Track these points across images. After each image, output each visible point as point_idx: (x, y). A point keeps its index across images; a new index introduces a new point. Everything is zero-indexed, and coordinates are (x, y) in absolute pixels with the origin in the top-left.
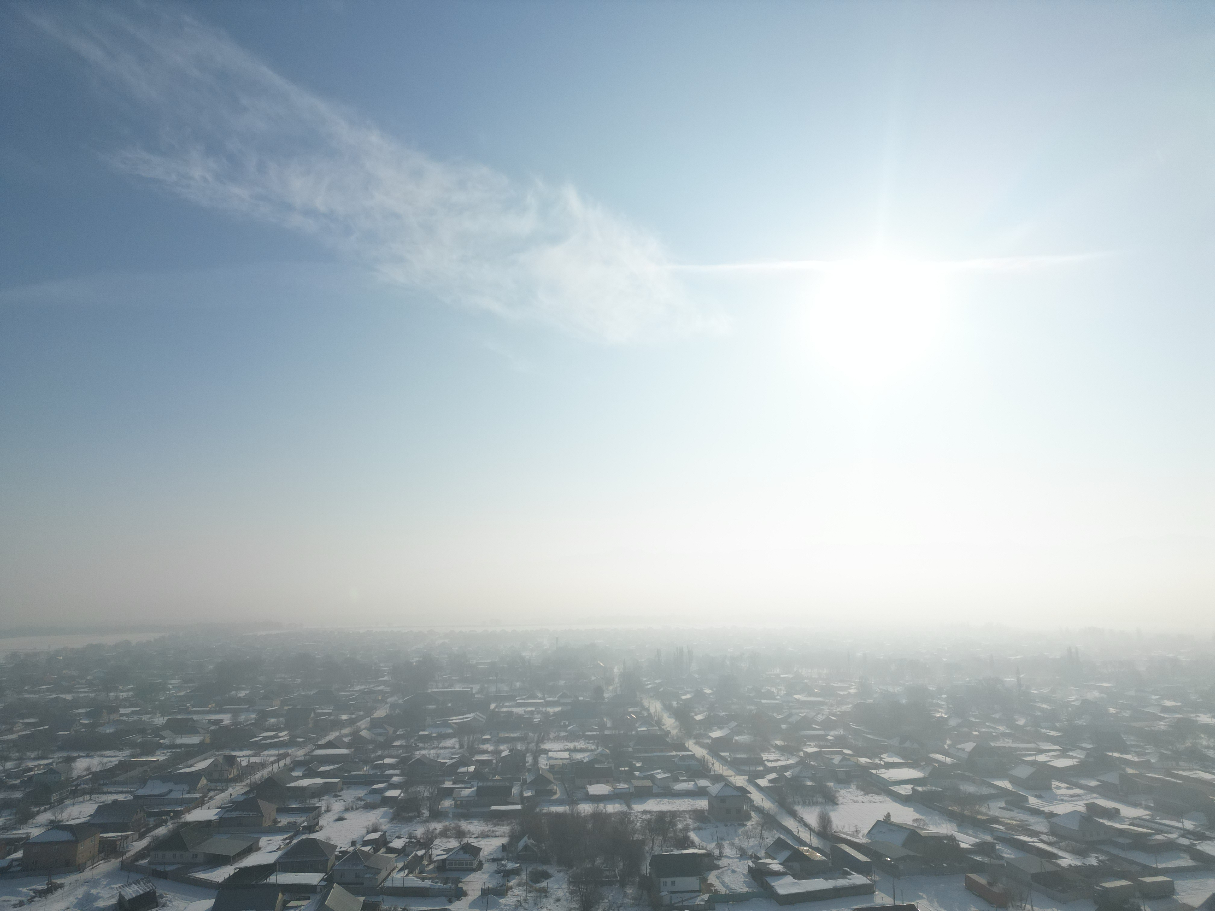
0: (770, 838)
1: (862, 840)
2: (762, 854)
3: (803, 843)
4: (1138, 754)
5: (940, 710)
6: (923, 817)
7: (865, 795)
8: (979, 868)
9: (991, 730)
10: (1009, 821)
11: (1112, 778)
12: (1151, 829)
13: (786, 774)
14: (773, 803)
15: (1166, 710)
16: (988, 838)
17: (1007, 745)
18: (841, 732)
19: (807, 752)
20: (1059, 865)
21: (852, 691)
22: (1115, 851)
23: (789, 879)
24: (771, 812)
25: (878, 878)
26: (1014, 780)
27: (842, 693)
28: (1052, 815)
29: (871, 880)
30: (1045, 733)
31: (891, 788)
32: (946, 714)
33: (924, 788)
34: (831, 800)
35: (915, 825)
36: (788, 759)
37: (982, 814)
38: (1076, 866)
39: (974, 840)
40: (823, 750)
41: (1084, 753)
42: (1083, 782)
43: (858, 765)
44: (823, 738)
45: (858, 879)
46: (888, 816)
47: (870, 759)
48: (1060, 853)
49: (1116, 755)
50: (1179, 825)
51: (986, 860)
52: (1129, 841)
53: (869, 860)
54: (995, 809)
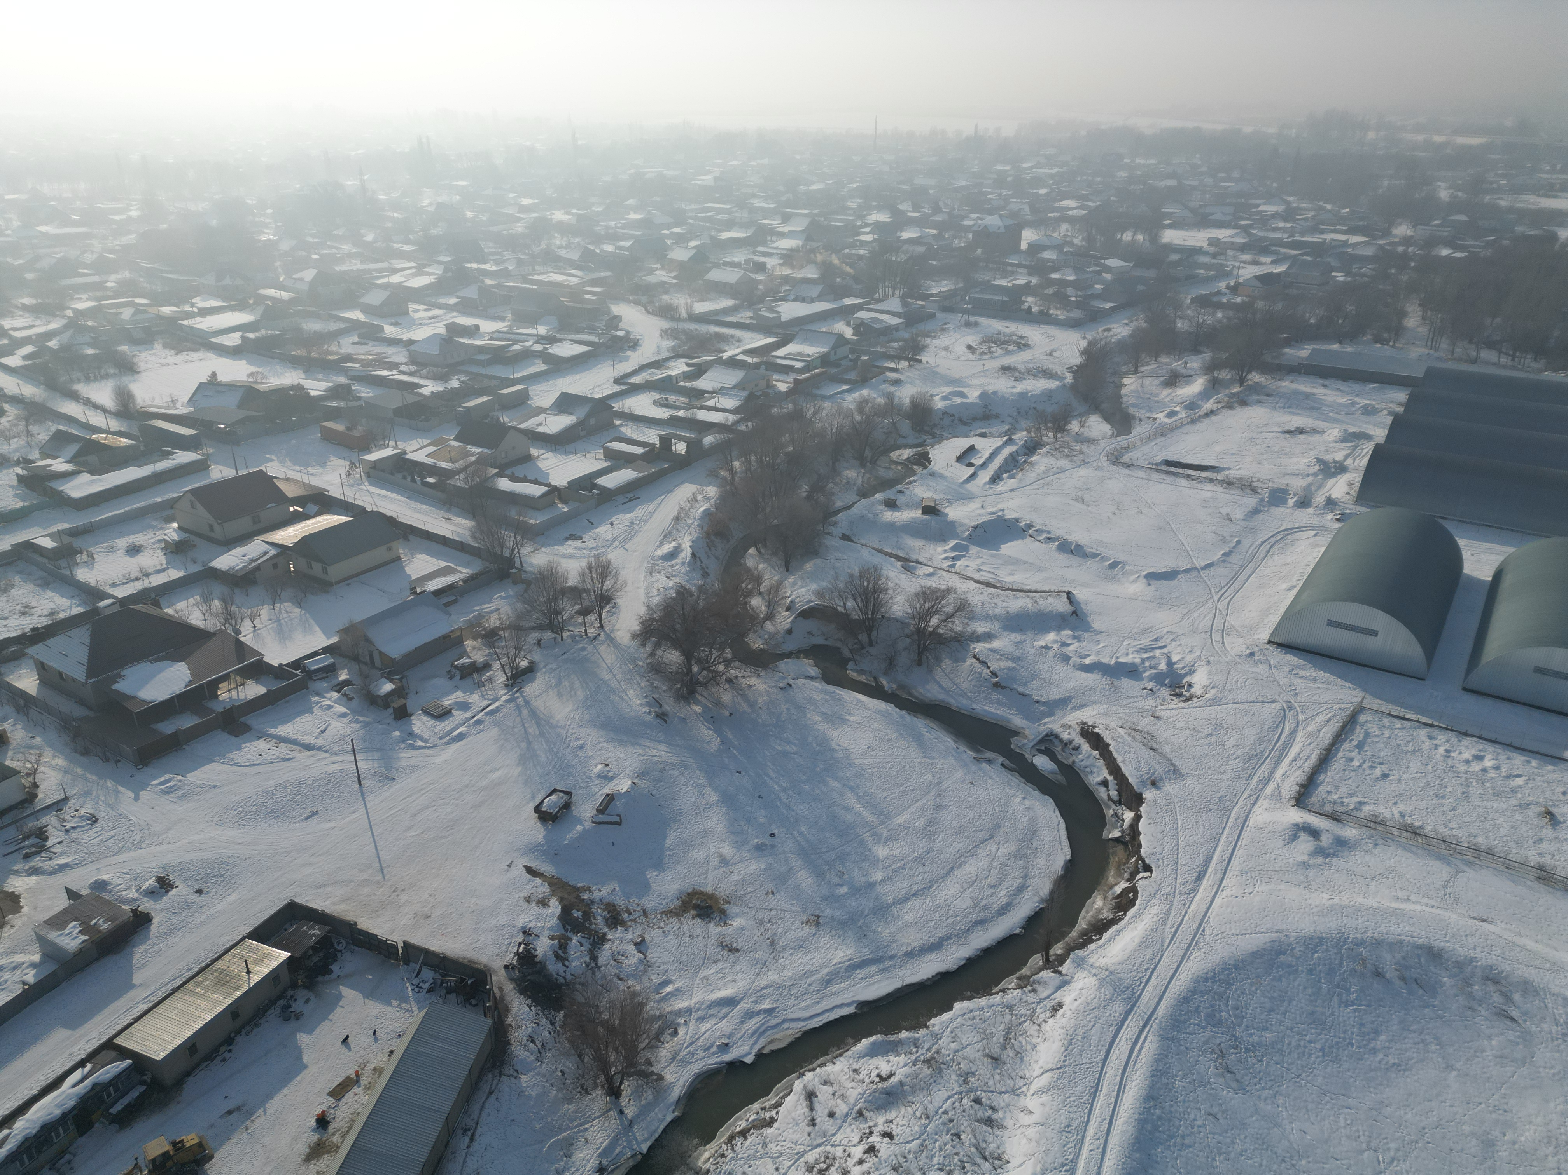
0: (43, 433)
1: (182, 410)
2: (35, 454)
3: (97, 430)
4: (497, 263)
5: (266, 231)
6: (260, 370)
7: (177, 354)
8: (334, 414)
9: (334, 251)
10: (364, 357)
11: (471, 292)
12: (509, 340)
13: (50, 344)
14: (37, 386)
15: (524, 209)
16: (342, 380)
17: (355, 268)
18: (127, 274)
19: (77, 309)
20: (421, 395)
21: (134, 213)
22: (475, 369)
23: (86, 477)
24: (37, 399)
25: (211, 451)
26: (367, 309)
27: (117, 218)
28: (411, 342)
29: (203, 454)
30: (397, 249)
31: (211, 340)
32: (274, 236)
33: (257, 334)
34: (129, 368)
35: (251, 380)
36: (48, 322)
37: (332, 353)
38: (439, 392)
39: (325, 385)
40: (103, 302)
41: (442, 267)
42: (442, 301)
43: (160, 317)
44: (100, 286)
45: (184, 457)
46: (214, 375)
47: (178, 307)
48: (422, 382)
49: (475, 266)
50: (534, 332)
51: (342, 404)
52: (488, 357)
53: (196, 432)
54: (347, 345)
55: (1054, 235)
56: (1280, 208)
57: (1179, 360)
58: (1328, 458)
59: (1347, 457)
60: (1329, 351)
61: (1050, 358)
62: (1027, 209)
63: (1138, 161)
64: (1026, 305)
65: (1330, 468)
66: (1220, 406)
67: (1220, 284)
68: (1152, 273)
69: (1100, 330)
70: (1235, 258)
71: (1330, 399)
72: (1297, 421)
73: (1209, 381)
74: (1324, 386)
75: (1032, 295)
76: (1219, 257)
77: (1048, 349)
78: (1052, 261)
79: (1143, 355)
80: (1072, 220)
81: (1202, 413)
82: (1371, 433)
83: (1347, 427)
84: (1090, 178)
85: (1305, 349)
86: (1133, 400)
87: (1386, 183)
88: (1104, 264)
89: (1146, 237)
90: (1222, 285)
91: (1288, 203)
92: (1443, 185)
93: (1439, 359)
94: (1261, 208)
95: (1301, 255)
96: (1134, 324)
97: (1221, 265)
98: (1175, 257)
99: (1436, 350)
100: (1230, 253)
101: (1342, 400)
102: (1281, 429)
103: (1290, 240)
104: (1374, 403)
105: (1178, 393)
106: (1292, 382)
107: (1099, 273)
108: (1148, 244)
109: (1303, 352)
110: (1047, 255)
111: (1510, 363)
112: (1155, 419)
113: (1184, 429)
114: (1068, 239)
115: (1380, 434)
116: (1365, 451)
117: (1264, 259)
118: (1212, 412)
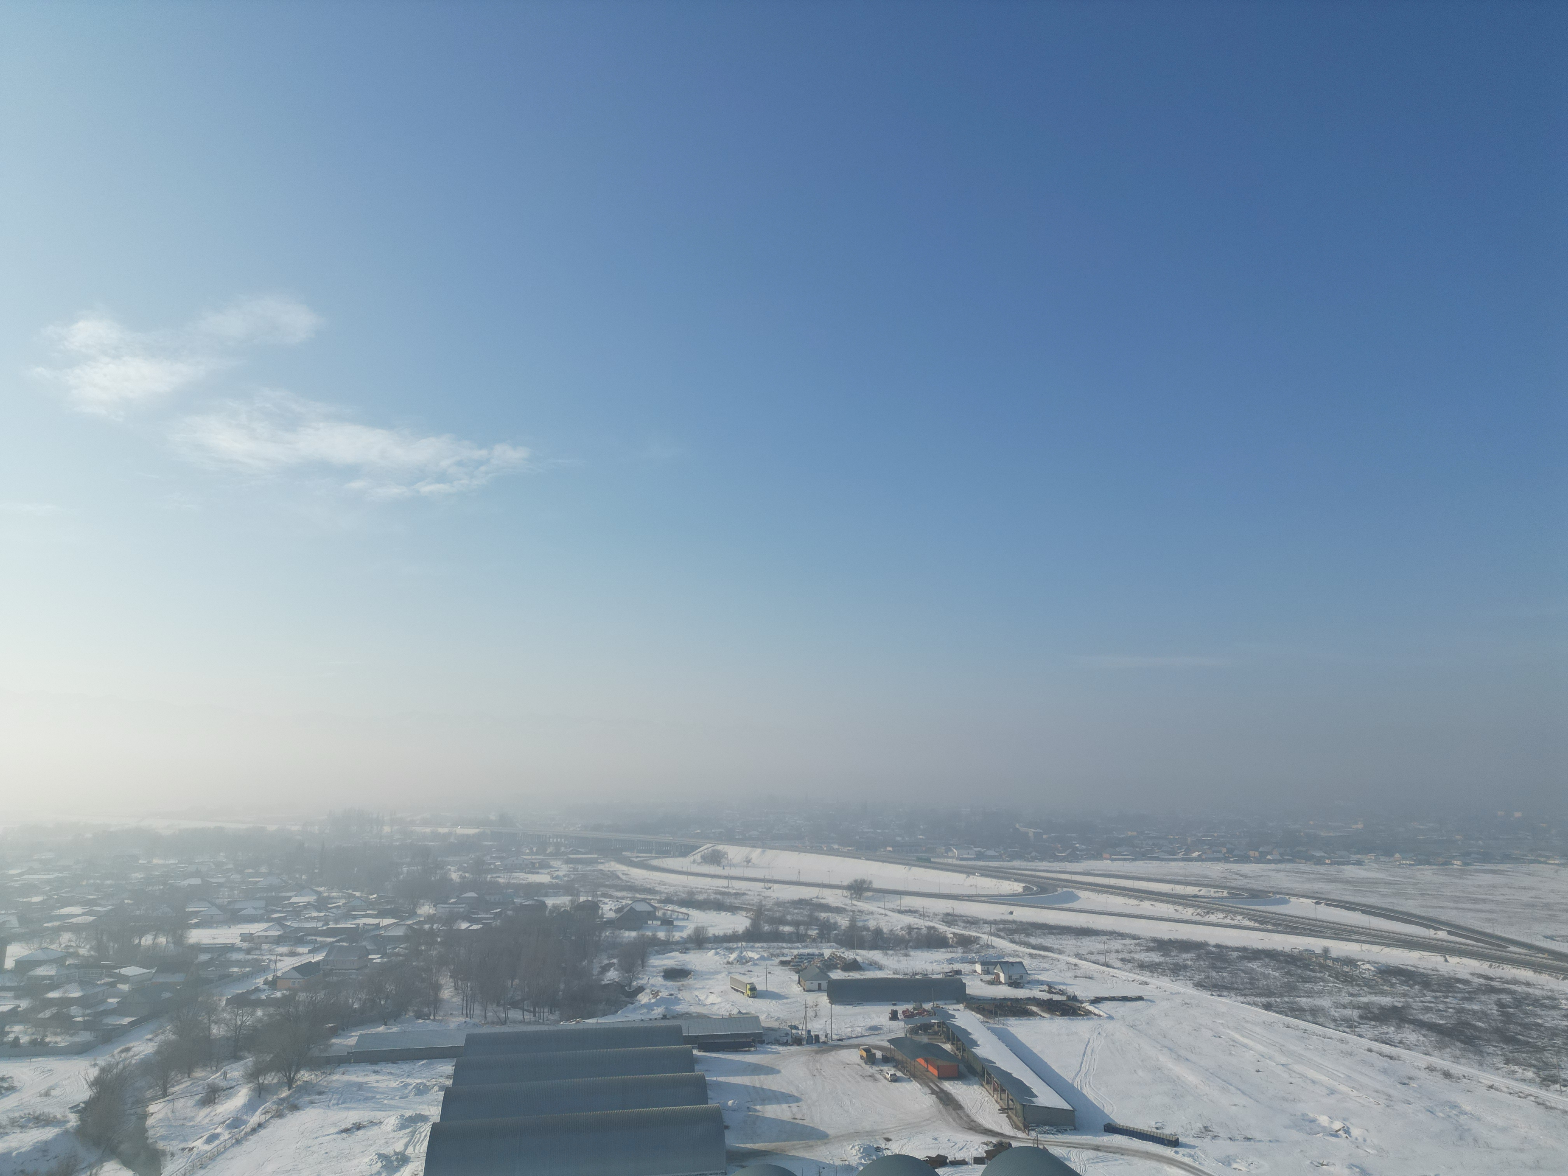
55: (52, 947)
56: (312, 899)
57: (217, 1071)
58: (388, 1151)
59: (406, 1146)
60: (377, 1034)
61: (45, 1099)
62: (14, 921)
63: (155, 861)
64: (11, 1037)
65: (392, 1162)
66: (268, 1116)
67: (257, 981)
68: (178, 978)
69: (116, 1051)
70: (271, 951)
71: (383, 1085)
72: (353, 1116)
73: (254, 1090)
74: (375, 1072)
75: (20, 1022)
76: (253, 953)
77: (43, 1088)
78: (50, 978)
79: (173, 1073)
80: (76, 929)
81: (249, 1129)
82: (427, 1113)
83: (403, 1112)
84: (98, 881)
85: (353, 1036)
86: (162, 1132)
87: (405, 870)
88: (119, 974)
89: (170, 939)
90: (260, 981)
91: (319, 893)
92: (452, 868)
93: (475, 1025)
94: (293, 900)
95: (337, 941)
96: (161, 1037)
97: (257, 960)
98: (204, 957)
99: (471, 1017)
100: (265, 946)
101: (394, 1084)
102: (337, 1130)
103: (325, 928)
104: (425, 1081)
105: (218, 1111)
106: (343, 1074)
107: (113, 985)
108: (171, 946)
109: (350, 1040)
110: (41, 971)
111: (533, 1019)
112: (191, 1149)
113: (228, 1154)
114: (71, 950)
115: (434, 1112)
116: (423, 1134)
117: (300, 950)
118: (260, 1125)
